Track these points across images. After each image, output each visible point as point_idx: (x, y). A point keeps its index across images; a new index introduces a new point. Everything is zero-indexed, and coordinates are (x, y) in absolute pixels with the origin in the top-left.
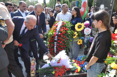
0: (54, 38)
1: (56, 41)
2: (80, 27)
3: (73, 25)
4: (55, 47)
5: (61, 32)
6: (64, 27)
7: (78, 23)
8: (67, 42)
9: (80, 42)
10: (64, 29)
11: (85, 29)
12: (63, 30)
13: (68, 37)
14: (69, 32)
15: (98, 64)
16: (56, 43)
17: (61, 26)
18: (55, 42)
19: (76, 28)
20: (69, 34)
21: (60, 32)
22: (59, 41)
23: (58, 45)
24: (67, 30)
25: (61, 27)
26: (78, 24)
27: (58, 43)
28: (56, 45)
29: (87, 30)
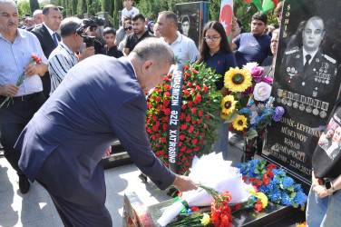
0: (166, 118)
1: (173, 127)
4: (173, 144)
5: (190, 98)
8: (209, 126)
9: (240, 123)
11: (258, 85)
12: (195, 93)
13: (211, 112)
14: (216, 98)
16: (174, 132)
17: (183, 80)
18: (172, 132)
20: (214, 103)
22: (184, 127)
23: (182, 138)
24: (207, 90)
26: (232, 72)
27: (181, 133)
28: (175, 140)
29: (261, 87)
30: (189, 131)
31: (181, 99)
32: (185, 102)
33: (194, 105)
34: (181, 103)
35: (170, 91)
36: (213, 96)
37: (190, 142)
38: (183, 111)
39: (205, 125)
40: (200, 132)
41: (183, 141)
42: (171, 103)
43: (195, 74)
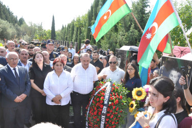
0: (101, 110)
1: (103, 114)
4: (103, 123)
5: (113, 101)
6: (115, 93)
8: (121, 116)
10: (115, 96)
12: (116, 99)
13: (122, 109)
14: (126, 103)
17: (111, 91)
18: (103, 116)
20: (125, 105)
23: (107, 120)
24: (122, 98)
25: (111, 93)
26: (137, 89)
28: (104, 120)
30: (111, 117)
31: (109, 101)
32: (110, 103)
33: (115, 105)
34: (108, 103)
35: (104, 96)
36: (124, 101)
37: (111, 123)
38: (109, 107)
39: (119, 115)
40: (117, 118)
41: (108, 122)
42: (104, 102)
43: (117, 89)
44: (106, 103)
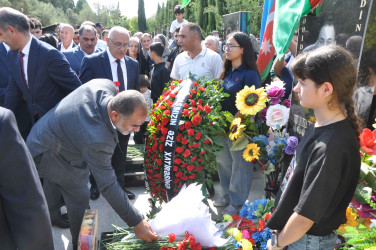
0: (162, 138)
1: (168, 149)
2: (251, 100)
3: (228, 95)
4: (168, 168)
5: (187, 119)
6: (196, 101)
7: (246, 87)
8: (207, 152)
9: (251, 153)
10: (196, 106)
11: (271, 108)
12: (195, 113)
13: (210, 136)
14: (216, 120)
15: (314, 239)
16: (169, 154)
17: (188, 97)
18: (167, 154)
19: (240, 103)
20: (215, 127)
21: (182, 119)
22: (178, 150)
23: (177, 161)
24: (209, 110)
25: (187, 101)
26: (247, 90)
27: (177, 156)
28: (169, 163)
29: (275, 110)
30: (185, 155)
32: (181, 122)
34: (177, 123)
36: (213, 117)
37: (186, 168)
38: (179, 131)
39: (202, 150)
40: (198, 157)
41: (179, 166)
42: (169, 122)
43: (202, 92)
44: (173, 122)
